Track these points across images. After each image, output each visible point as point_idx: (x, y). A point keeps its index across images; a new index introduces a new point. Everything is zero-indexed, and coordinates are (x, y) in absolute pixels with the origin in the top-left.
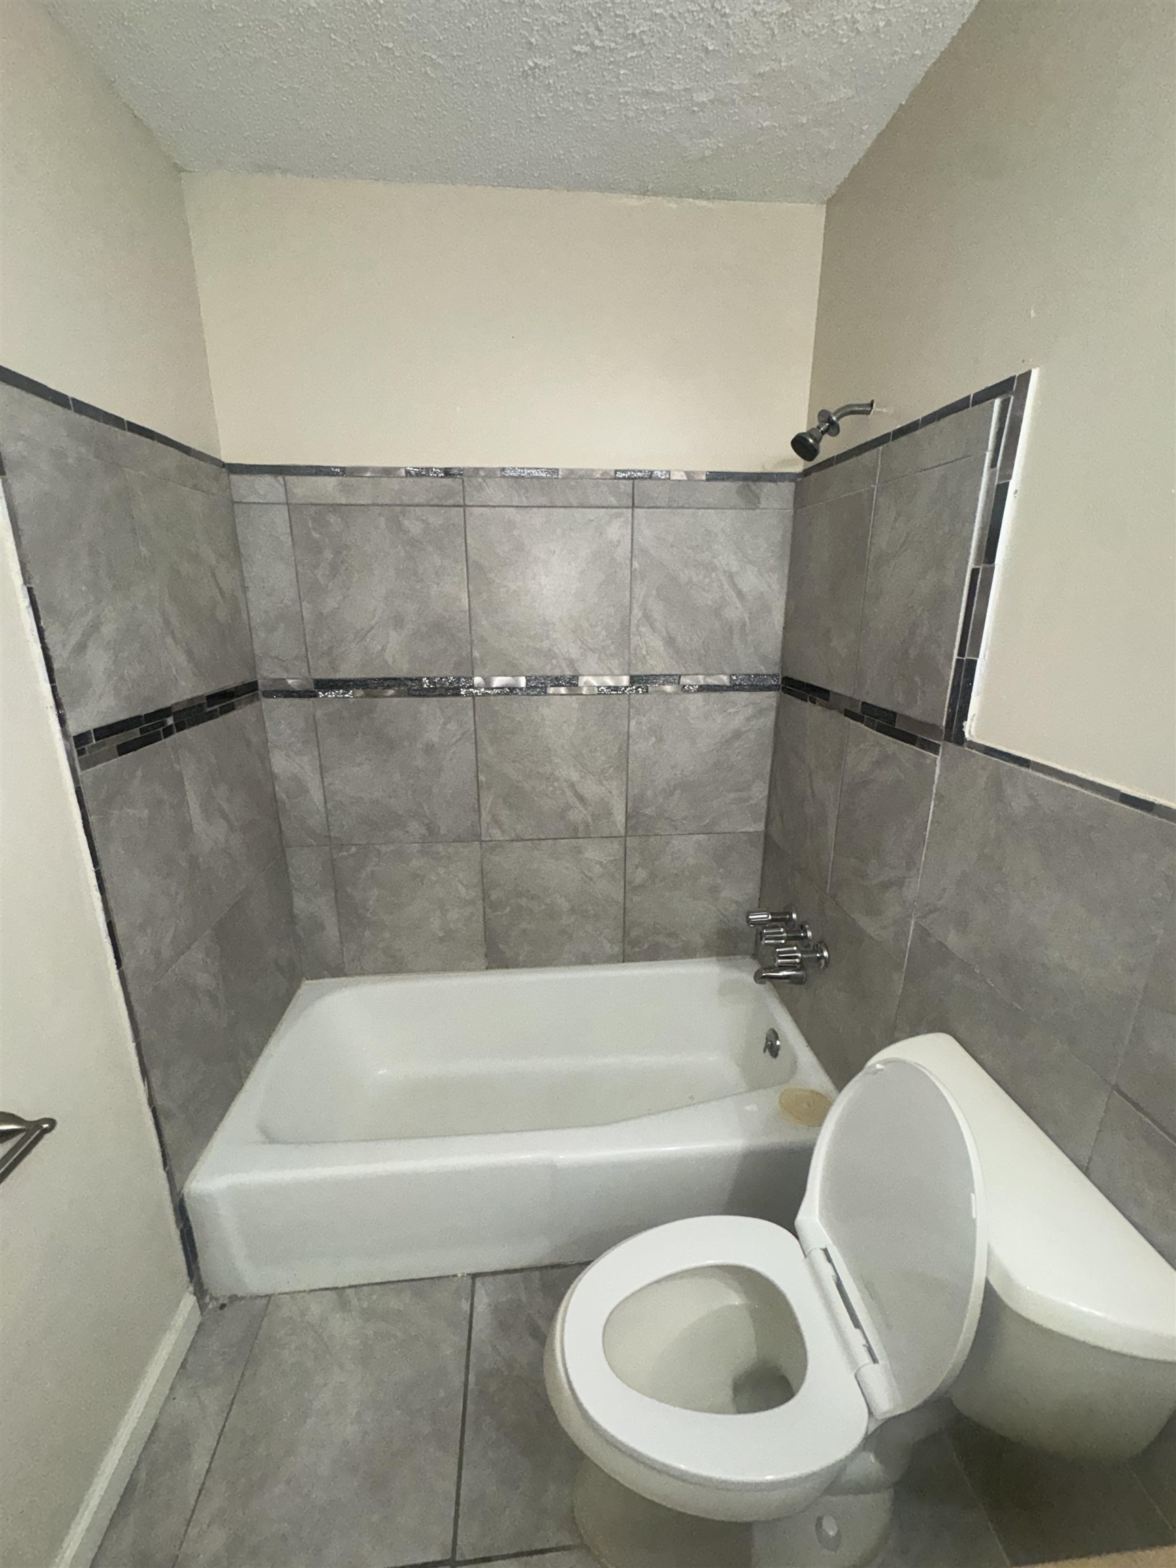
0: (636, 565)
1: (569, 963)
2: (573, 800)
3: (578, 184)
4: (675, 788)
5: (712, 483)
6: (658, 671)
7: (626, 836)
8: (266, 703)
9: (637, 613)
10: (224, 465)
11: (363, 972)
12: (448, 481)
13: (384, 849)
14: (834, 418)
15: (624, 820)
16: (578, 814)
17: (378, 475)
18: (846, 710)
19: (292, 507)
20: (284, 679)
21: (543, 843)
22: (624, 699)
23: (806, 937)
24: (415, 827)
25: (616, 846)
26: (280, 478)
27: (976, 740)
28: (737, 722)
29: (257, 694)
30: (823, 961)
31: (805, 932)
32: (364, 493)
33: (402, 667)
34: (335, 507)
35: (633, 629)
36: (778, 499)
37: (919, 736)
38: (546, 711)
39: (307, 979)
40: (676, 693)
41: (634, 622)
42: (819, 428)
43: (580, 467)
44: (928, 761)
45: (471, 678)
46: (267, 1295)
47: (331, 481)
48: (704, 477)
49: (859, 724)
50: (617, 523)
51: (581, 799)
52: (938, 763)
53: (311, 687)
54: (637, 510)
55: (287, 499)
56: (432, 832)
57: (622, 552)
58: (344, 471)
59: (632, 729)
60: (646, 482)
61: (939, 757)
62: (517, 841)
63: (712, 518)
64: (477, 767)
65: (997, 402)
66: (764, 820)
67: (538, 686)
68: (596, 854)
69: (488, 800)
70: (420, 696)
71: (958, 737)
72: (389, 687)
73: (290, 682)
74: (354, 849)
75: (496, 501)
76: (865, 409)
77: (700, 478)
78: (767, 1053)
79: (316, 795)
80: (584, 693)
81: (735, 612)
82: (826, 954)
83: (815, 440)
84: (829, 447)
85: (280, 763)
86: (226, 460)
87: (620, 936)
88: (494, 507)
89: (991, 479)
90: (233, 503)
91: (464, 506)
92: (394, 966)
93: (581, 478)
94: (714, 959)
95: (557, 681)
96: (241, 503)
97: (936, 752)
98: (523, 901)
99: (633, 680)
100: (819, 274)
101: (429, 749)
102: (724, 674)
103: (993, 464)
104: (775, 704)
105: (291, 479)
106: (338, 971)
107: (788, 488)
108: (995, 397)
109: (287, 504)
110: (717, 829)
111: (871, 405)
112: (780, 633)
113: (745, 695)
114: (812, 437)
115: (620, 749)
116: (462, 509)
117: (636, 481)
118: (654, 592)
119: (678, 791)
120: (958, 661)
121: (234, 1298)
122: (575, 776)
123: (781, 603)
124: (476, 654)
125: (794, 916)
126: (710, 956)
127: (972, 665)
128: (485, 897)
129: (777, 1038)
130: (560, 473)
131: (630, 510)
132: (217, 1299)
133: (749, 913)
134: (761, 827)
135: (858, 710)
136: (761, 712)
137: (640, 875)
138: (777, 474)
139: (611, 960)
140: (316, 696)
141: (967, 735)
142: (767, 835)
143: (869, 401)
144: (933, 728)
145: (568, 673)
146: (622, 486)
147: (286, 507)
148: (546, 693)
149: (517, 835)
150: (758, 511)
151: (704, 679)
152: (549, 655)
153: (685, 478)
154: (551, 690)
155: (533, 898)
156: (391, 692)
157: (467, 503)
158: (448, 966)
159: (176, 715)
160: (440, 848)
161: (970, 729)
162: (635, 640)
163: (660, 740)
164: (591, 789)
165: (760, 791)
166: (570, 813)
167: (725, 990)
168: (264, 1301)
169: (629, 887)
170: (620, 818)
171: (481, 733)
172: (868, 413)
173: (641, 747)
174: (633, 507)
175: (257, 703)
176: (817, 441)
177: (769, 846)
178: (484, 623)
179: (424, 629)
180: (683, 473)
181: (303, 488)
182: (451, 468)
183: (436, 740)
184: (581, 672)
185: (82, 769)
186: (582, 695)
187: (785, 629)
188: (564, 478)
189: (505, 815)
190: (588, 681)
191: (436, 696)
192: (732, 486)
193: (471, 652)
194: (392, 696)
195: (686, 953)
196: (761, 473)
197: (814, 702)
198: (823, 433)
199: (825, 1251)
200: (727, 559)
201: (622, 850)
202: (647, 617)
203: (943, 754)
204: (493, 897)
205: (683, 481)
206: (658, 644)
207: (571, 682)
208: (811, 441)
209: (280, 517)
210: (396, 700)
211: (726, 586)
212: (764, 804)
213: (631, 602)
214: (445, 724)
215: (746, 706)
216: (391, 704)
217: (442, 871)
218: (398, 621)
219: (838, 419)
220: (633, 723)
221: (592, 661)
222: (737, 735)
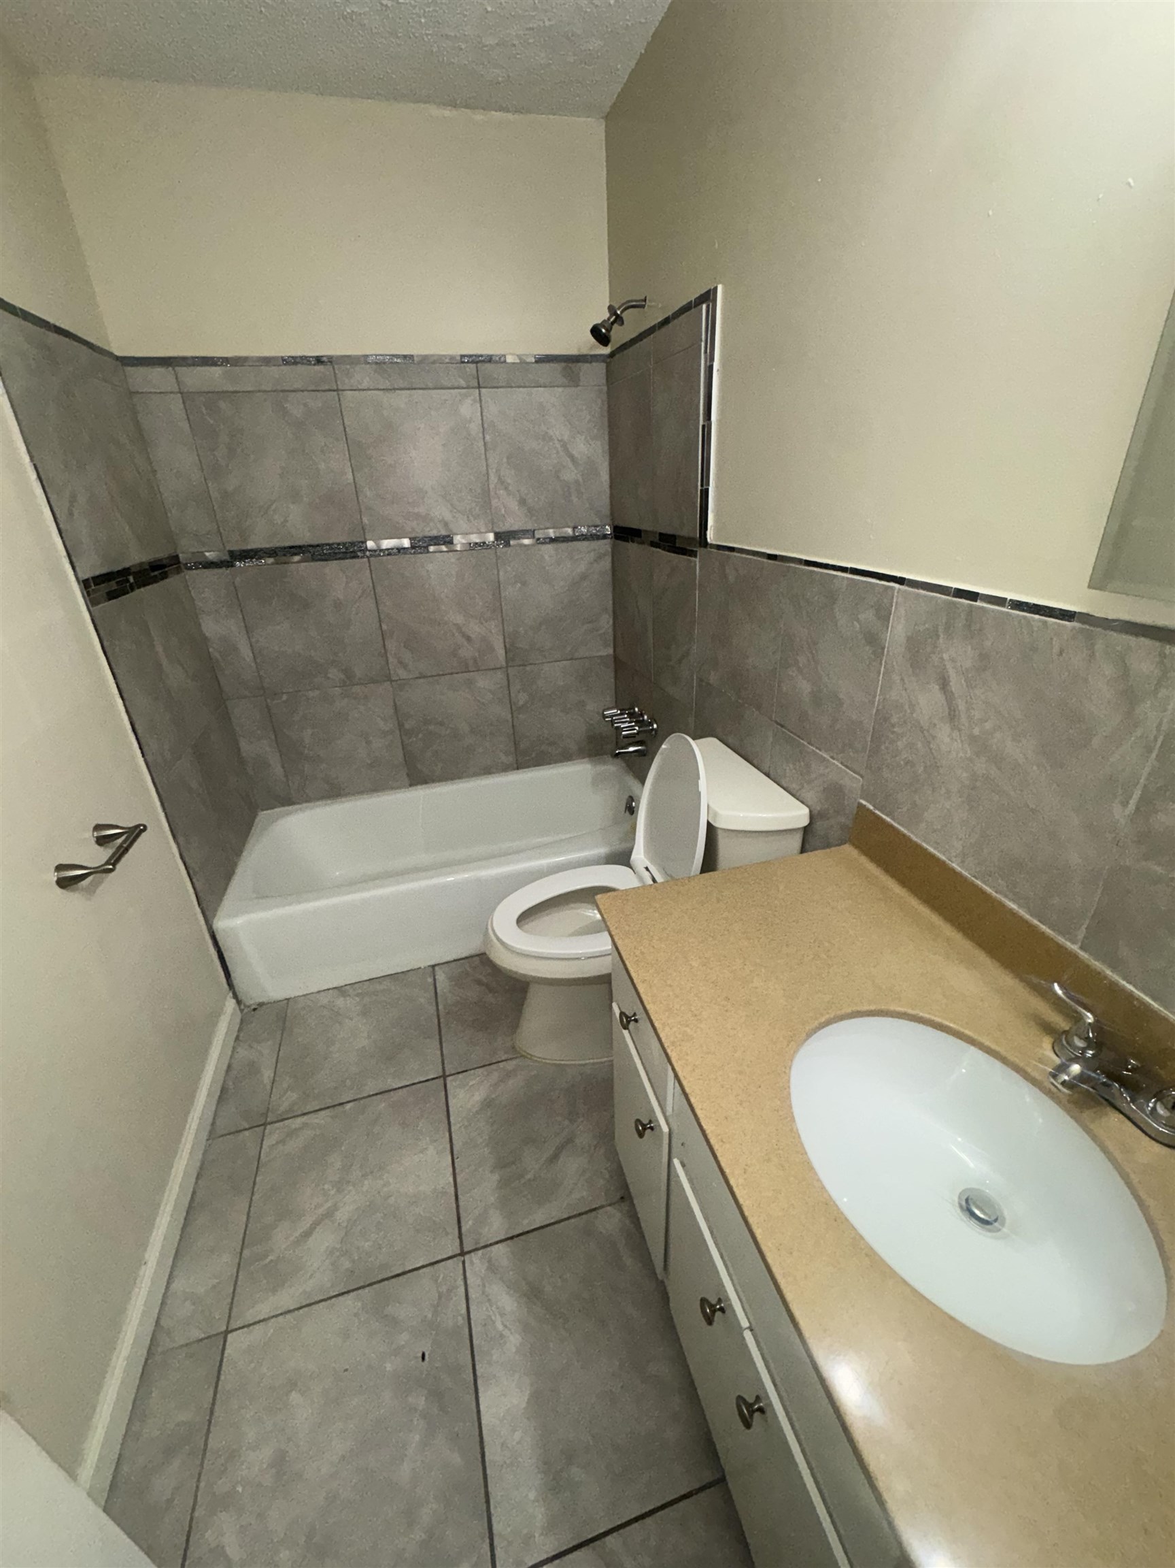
0: (488, 438)
1: (476, 775)
2: (460, 640)
3: (396, 96)
4: (541, 624)
5: (540, 365)
6: (515, 528)
7: (507, 667)
8: (189, 575)
9: (493, 479)
10: (118, 358)
11: (308, 800)
12: (318, 368)
13: (311, 694)
14: (619, 312)
15: (504, 654)
16: (467, 652)
17: (257, 364)
18: (651, 542)
19: (186, 396)
20: (202, 552)
21: (443, 678)
22: (491, 552)
23: (643, 720)
24: (334, 673)
25: (500, 675)
26: (170, 368)
27: (714, 543)
28: (582, 567)
29: (180, 567)
30: (654, 732)
31: (643, 717)
32: (247, 381)
33: (304, 536)
34: (223, 394)
35: (492, 493)
36: (594, 375)
37: (688, 548)
38: (430, 567)
39: (263, 810)
40: (533, 545)
41: (492, 486)
42: (609, 319)
43: (431, 353)
44: (693, 564)
45: (366, 542)
46: (286, 999)
47: (216, 371)
48: (533, 360)
49: (658, 550)
50: (469, 401)
51: (469, 639)
52: (698, 563)
53: (227, 557)
54: (483, 390)
55: (180, 389)
56: (349, 679)
57: (475, 427)
58: (225, 361)
59: (502, 578)
60: (488, 365)
61: (697, 560)
62: (420, 678)
63: (541, 394)
64: (380, 618)
65: (704, 306)
66: (612, 645)
67: (420, 545)
68: (486, 683)
69: (391, 645)
70: (322, 560)
71: (703, 542)
72: (296, 554)
73: (207, 554)
74: (285, 697)
75: (365, 385)
76: (640, 305)
77: (528, 360)
78: (627, 812)
79: (246, 652)
80: (459, 549)
81: (571, 474)
82: (655, 726)
83: (607, 330)
84: (619, 335)
85: (211, 627)
86: (118, 353)
87: (513, 749)
88: (364, 390)
89: (706, 361)
90: (132, 394)
91: (337, 390)
92: (334, 792)
93: (434, 362)
94: (586, 760)
95: (436, 540)
96: (138, 392)
97: (696, 556)
98: (431, 727)
99: (498, 536)
100: (605, 181)
101: (338, 605)
102: (569, 527)
103: (706, 352)
104: (610, 550)
105: (182, 370)
106: (287, 800)
107: (600, 368)
108: (703, 303)
109: (181, 393)
110: (576, 655)
111: (645, 300)
112: (608, 491)
113: (585, 543)
114: (604, 327)
115: (493, 595)
116: (335, 393)
117: (479, 365)
118: (505, 460)
119: (544, 627)
120: (701, 490)
121: (261, 1004)
122: (460, 619)
123: (606, 464)
124: (365, 520)
125: (636, 709)
126: (584, 758)
127: (707, 491)
128: (401, 726)
129: (633, 800)
130: (415, 358)
131: (477, 390)
132: (249, 1007)
133: (604, 710)
134: (611, 651)
135: (656, 539)
136: (600, 557)
137: (522, 698)
138: (591, 356)
139: (506, 769)
140: (233, 566)
141: (709, 540)
142: (616, 658)
143: (643, 298)
144: (693, 539)
145: (444, 533)
146: (468, 369)
147: (179, 395)
148: (428, 552)
149: (420, 673)
150: (579, 388)
151: (554, 532)
152: (426, 519)
153: (518, 361)
154: (432, 549)
155: (441, 724)
156: (297, 558)
157: (340, 387)
158: (377, 787)
159: (135, 574)
160: (356, 689)
161: (711, 536)
162: (494, 502)
163: (524, 584)
164: (475, 629)
165: (606, 622)
166: (460, 651)
167: (597, 781)
168: (286, 1001)
169: (514, 709)
170: (501, 652)
171: (379, 589)
172: (643, 307)
173: (510, 592)
174: (479, 387)
175: (183, 574)
176: (608, 330)
177: (618, 664)
178: (368, 493)
179: (317, 501)
180: (516, 358)
181: (194, 378)
182: (322, 356)
183: (341, 597)
184: (455, 531)
185: (92, 606)
186: (457, 551)
187: (612, 486)
188: (420, 362)
189: (407, 656)
190: (459, 541)
191: (336, 559)
192: (558, 367)
193: (361, 519)
194: (299, 562)
195: (566, 757)
196: (579, 356)
197: (633, 541)
198: (613, 323)
199: (647, 869)
200: (559, 430)
201: (505, 678)
202: (501, 481)
203: (700, 556)
204: (407, 726)
205: (517, 363)
206: (513, 505)
207: (448, 540)
208: (604, 331)
209: (176, 404)
210: (303, 564)
211: (562, 453)
212: (610, 631)
213: (487, 470)
214: (347, 583)
215: (589, 552)
216: (299, 568)
217: (362, 708)
218: (295, 496)
219: (622, 312)
220: (501, 573)
221: (463, 524)
222: (584, 577)
